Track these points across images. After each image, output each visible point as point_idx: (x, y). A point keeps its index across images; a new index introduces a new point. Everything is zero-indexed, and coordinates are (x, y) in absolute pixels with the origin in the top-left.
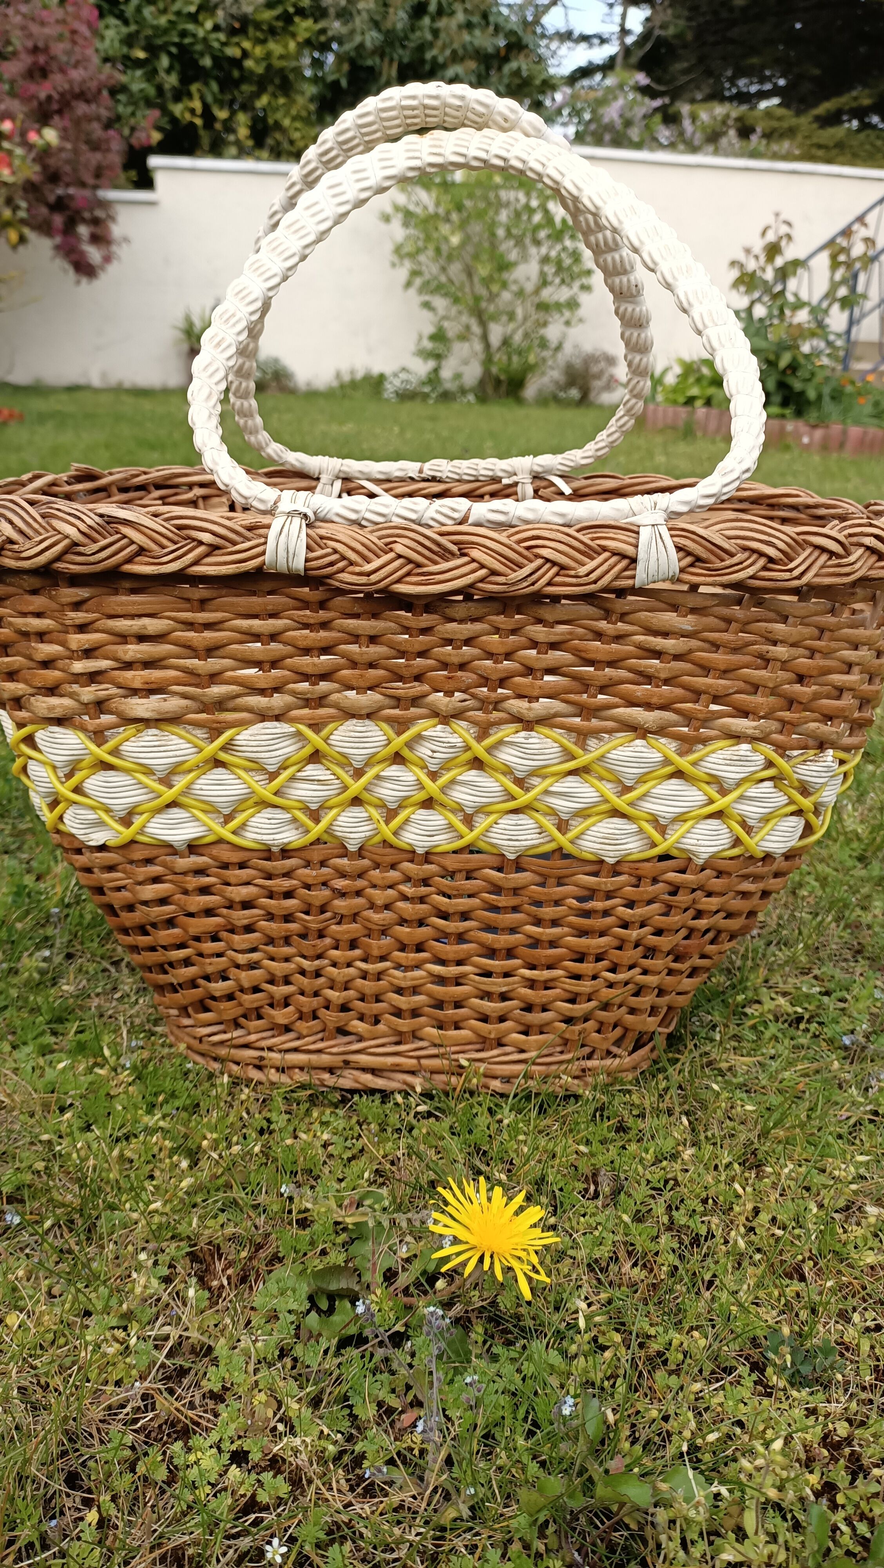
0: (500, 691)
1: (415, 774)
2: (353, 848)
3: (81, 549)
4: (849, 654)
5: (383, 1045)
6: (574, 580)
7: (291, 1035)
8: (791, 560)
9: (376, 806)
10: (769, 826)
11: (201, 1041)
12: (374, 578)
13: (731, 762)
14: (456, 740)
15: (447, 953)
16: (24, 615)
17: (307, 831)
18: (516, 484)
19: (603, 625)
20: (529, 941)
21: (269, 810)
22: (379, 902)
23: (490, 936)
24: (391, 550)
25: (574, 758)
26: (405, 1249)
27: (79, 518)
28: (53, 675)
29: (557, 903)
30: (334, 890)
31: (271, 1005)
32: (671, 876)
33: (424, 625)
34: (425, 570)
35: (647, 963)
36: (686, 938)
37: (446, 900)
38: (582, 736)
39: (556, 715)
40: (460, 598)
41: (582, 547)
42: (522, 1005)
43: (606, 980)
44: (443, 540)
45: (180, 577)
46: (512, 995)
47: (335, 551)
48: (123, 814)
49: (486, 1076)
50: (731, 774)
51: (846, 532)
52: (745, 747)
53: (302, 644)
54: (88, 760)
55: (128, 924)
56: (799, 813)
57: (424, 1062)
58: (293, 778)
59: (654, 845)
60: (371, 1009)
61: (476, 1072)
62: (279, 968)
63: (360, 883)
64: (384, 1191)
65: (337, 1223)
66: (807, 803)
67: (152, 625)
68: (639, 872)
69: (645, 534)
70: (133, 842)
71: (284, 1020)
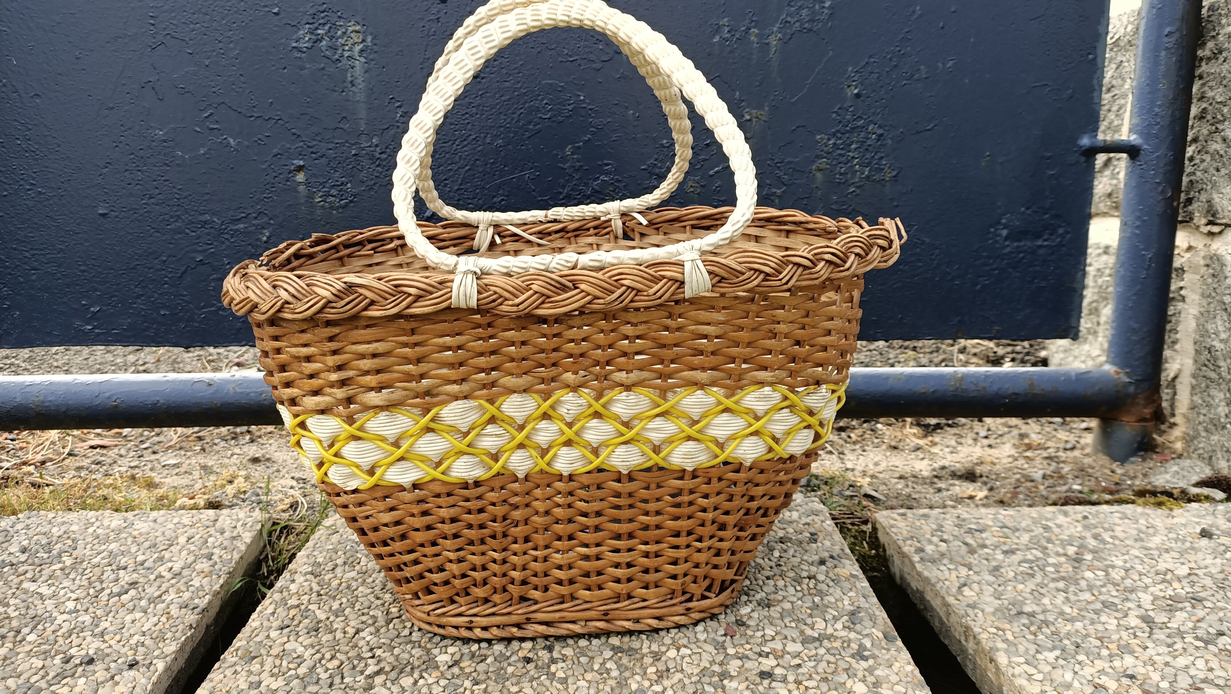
0: (607, 368)
1: (557, 425)
2: (521, 475)
3: (334, 305)
4: (829, 325)
5: (552, 605)
6: (646, 298)
7: (490, 604)
8: (780, 273)
9: (534, 448)
10: (791, 437)
11: (429, 615)
12: (521, 307)
13: (759, 399)
14: (582, 401)
15: (589, 539)
16: (296, 346)
17: (491, 468)
18: (610, 220)
19: (669, 322)
20: (642, 527)
21: (465, 456)
22: (541, 510)
23: (616, 526)
24: (531, 289)
25: (659, 406)
27: (332, 286)
28: (316, 383)
29: (658, 500)
30: (511, 505)
31: (475, 586)
32: (731, 475)
33: (555, 332)
34: (553, 299)
35: (721, 533)
36: (745, 515)
37: (585, 505)
38: (663, 393)
39: (644, 380)
40: (577, 313)
41: (649, 277)
42: (642, 569)
43: (696, 547)
44: (562, 280)
45: (398, 316)
46: (634, 563)
47: (495, 293)
48: (368, 468)
50: (760, 407)
51: (813, 252)
52: (767, 389)
53: (479, 350)
54: (343, 435)
55: (374, 540)
56: (808, 427)
57: (580, 614)
58: (478, 435)
59: (717, 456)
60: (542, 582)
62: (477, 560)
63: (527, 499)
66: (812, 420)
67: (380, 347)
68: (709, 475)
69: (688, 266)
70: (376, 485)
71: (485, 595)
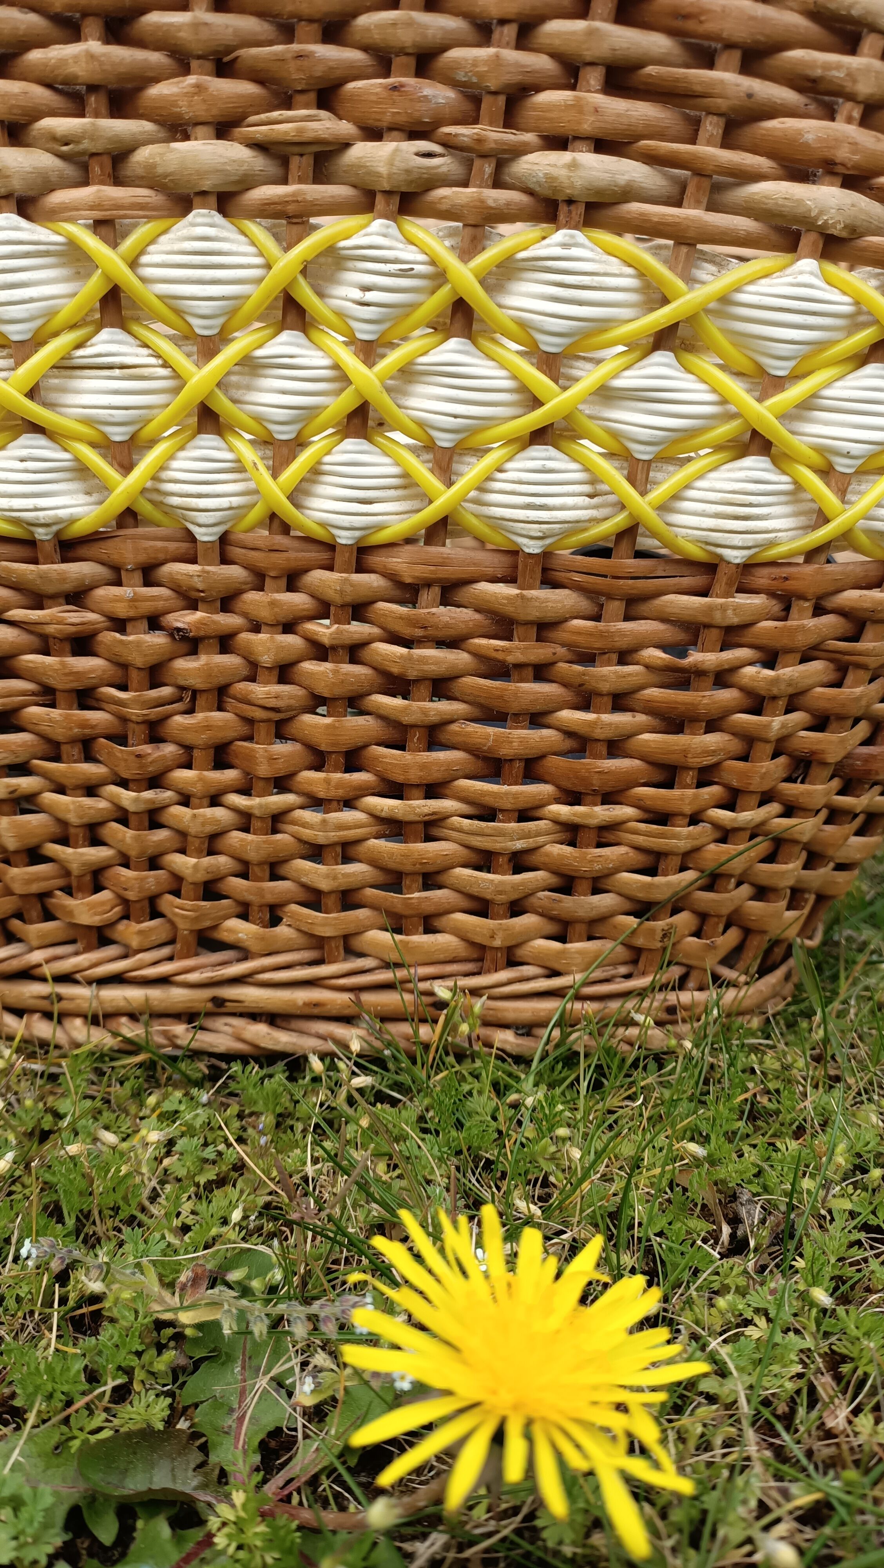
1: (327, 353)
2: (204, 535)
5: (286, 967)
7: (110, 949)
9: (249, 434)
14: (412, 256)
15: (405, 768)
17: (106, 492)
20: (569, 744)
21: (27, 439)
22: (267, 662)
23: (491, 730)
25: (664, 300)
26: (308, 1385)
29: (624, 657)
30: (173, 634)
31: (68, 891)
35: (793, 790)
36: (867, 742)
37: (401, 650)
38: (684, 249)
42: (553, 880)
43: (715, 825)
46: (535, 859)
49: (486, 1024)
57: (368, 998)
58: (63, 364)
59: (823, 519)
60: (261, 892)
61: (467, 1013)
63: (228, 621)
64: (270, 1251)
65: (160, 1325)
68: (789, 586)
71: (95, 920)
